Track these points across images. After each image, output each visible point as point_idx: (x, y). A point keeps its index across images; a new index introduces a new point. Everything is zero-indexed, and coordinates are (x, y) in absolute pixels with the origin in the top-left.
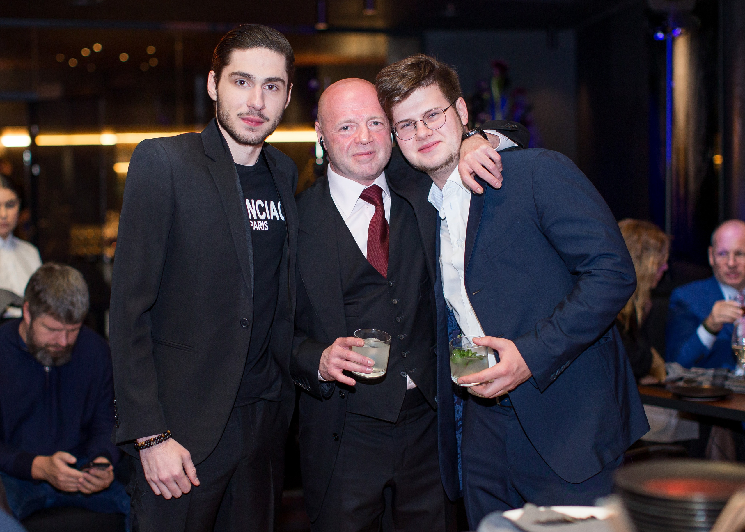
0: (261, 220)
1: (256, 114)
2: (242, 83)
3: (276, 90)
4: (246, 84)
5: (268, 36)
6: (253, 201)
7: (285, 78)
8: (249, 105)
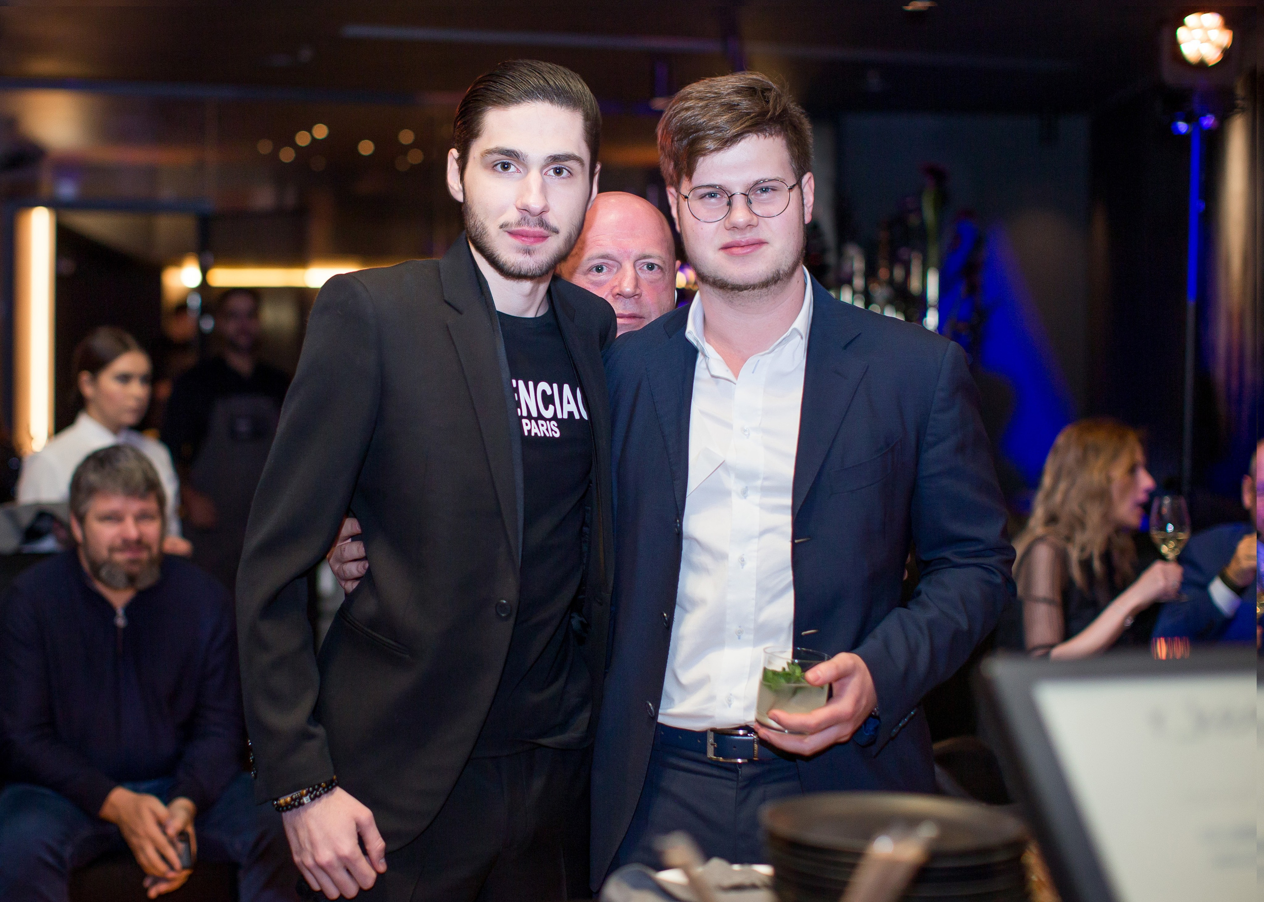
0: (545, 420)
1: (533, 222)
2: (505, 167)
3: (568, 177)
4: (512, 169)
5: (548, 79)
6: (531, 384)
7: (584, 153)
8: (520, 206)
